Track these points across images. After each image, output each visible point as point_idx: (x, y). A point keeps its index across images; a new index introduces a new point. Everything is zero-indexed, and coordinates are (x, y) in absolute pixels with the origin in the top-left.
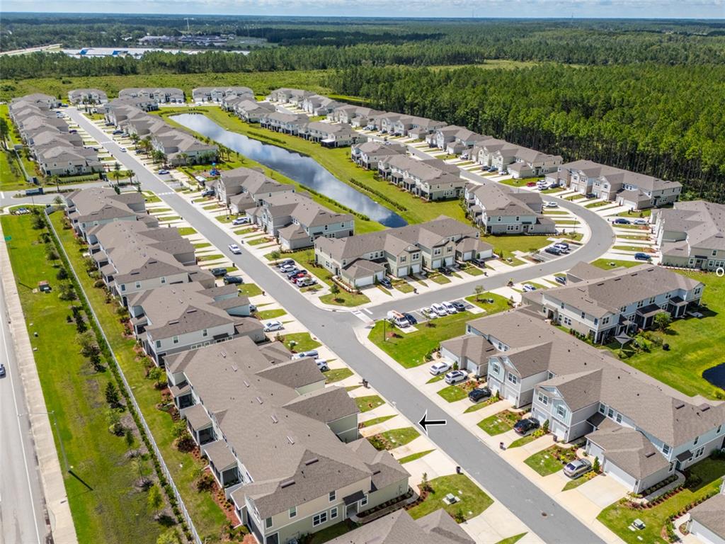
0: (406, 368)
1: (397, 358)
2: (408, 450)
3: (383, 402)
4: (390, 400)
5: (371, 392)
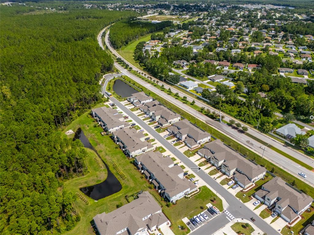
0: (205, 186)
1: (209, 190)
2: (199, 161)
3: (208, 173)
4: (207, 174)
5: (212, 177)
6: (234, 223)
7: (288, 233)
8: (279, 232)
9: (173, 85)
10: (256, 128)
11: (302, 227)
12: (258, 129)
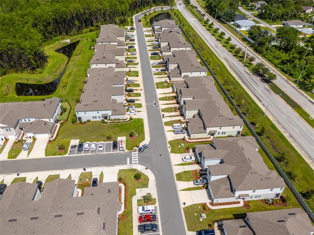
6: (130, 168)
7: (196, 214)
8: (183, 206)
9: (225, 23)
10: (296, 83)
11: (231, 216)
12: (298, 84)
